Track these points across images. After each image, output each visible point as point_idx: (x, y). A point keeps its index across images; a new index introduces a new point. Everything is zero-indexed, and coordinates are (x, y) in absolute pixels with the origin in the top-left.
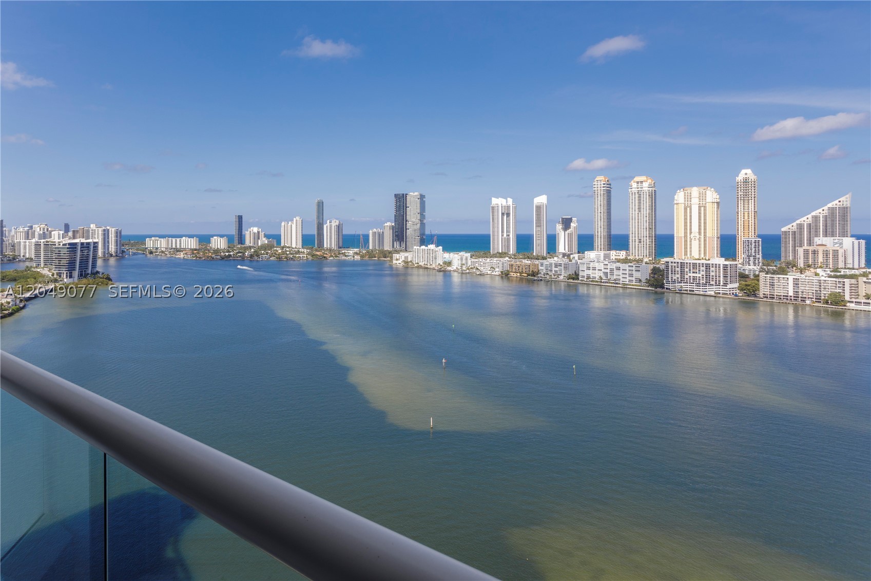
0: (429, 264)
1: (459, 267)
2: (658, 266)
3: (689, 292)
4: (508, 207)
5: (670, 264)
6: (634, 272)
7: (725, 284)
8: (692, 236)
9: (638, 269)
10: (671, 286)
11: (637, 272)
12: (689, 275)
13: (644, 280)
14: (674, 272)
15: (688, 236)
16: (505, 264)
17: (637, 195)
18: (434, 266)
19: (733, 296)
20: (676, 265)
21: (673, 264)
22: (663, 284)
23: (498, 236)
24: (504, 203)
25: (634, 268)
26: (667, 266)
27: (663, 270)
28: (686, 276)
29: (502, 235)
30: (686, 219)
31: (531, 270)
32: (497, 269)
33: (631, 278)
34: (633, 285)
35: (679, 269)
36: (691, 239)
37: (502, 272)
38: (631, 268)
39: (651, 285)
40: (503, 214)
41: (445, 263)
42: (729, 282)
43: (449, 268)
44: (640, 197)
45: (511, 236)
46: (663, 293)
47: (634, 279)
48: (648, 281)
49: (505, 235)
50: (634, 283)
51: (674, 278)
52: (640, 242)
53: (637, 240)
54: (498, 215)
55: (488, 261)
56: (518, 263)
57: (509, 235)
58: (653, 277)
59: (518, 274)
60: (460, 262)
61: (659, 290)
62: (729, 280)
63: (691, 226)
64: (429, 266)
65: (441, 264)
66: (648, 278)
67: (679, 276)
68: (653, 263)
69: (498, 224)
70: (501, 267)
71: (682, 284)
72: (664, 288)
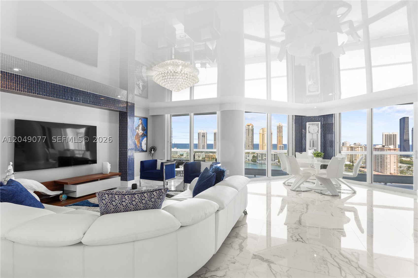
0: (174, 155)
1: (186, 157)
2: (254, 155)
3: (264, 164)
4: (204, 133)
5: (258, 154)
6: (247, 157)
7: (274, 161)
8: (264, 144)
9: (248, 156)
10: (258, 162)
11: (248, 157)
12: (264, 158)
13: (250, 160)
14: (259, 157)
15: (263, 144)
16: (203, 155)
17: (248, 130)
18: (176, 156)
19: (276, 164)
20: (260, 154)
21: (259, 154)
22: (256, 161)
23: (200, 144)
24: (203, 132)
25: (247, 156)
26: (257, 155)
27: (256, 156)
28: (263, 158)
29: (202, 144)
30: (262, 139)
31: (213, 157)
32: (200, 157)
33: (246, 159)
34: (247, 162)
35: (261, 156)
36: (264, 146)
37: (202, 158)
38: (246, 156)
39: (252, 162)
40: (202, 136)
41: (181, 155)
42: (275, 160)
43: (182, 157)
44: (248, 131)
45: (205, 144)
46: (256, 164)
47: (247, 160)
48: (252, 160)
49: (203, 144)
50: (247, 161)
51: (260, 159)
52: (249, 146)
53: (248, 146)
54: (200, 136)
55: (197, 154)
56: (208, 154)
57: (204, 144)
58: (253, 159)
59: (208, 159)
60: (186, 155)
61: (255, 163)
62: (275, 159)
63: (264, 141)
64: (174, 156)
65: (179, 155)
66: (252, 159)
67: (261, 158)
68: (253, 154)
69: (201, 139)
70: (202, 156)
71: (262, 161)
72: (256, 162)
